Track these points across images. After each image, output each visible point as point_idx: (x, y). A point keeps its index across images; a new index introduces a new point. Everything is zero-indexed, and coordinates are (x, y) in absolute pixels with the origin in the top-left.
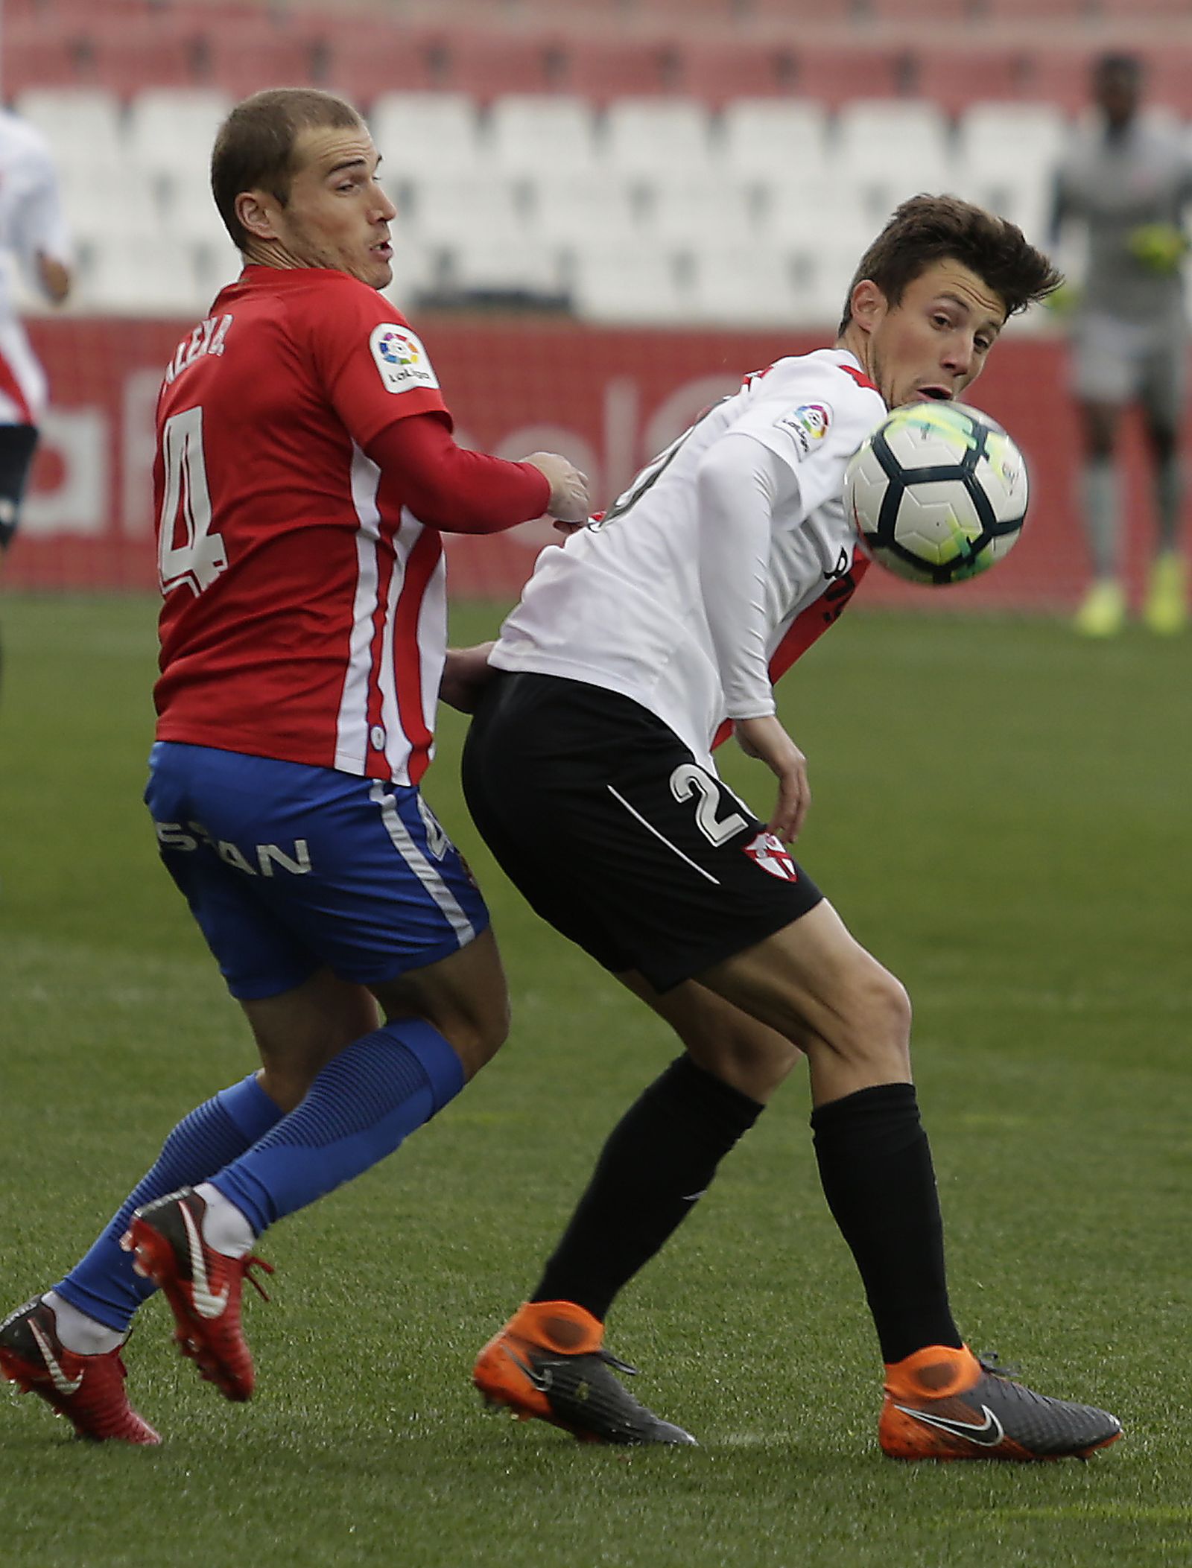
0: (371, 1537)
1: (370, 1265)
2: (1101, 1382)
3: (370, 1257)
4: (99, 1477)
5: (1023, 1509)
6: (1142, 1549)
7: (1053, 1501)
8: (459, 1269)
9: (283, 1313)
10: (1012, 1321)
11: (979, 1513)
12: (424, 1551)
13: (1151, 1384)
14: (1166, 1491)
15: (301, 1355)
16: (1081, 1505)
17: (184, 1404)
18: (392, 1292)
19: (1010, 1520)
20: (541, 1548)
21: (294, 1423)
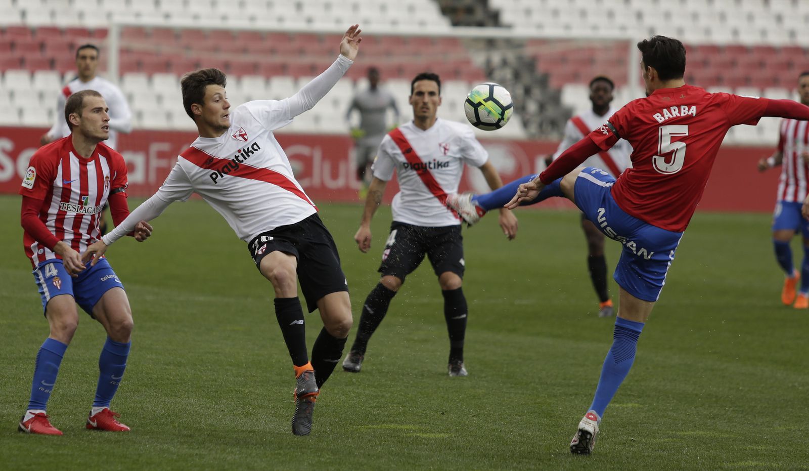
0: (209, 432)
1: (209, 364)
2: (389, 394)
3: (209, 362)
4: (142, 416)
5: (370, 426)
6: (399, 436)
7: (378, 424)
8: (231, 366)
9: (187, 376)
10: (367, 379)
11: (359, 427)
12: (222, 436)
13: (401, 395)
14: (405, 421)
15: (192, 387)
16: (384, 425)
17: (163, 398)
18: (214, 371)
19: (367, 429)
20: (251, 435)
21: (190, 403)
